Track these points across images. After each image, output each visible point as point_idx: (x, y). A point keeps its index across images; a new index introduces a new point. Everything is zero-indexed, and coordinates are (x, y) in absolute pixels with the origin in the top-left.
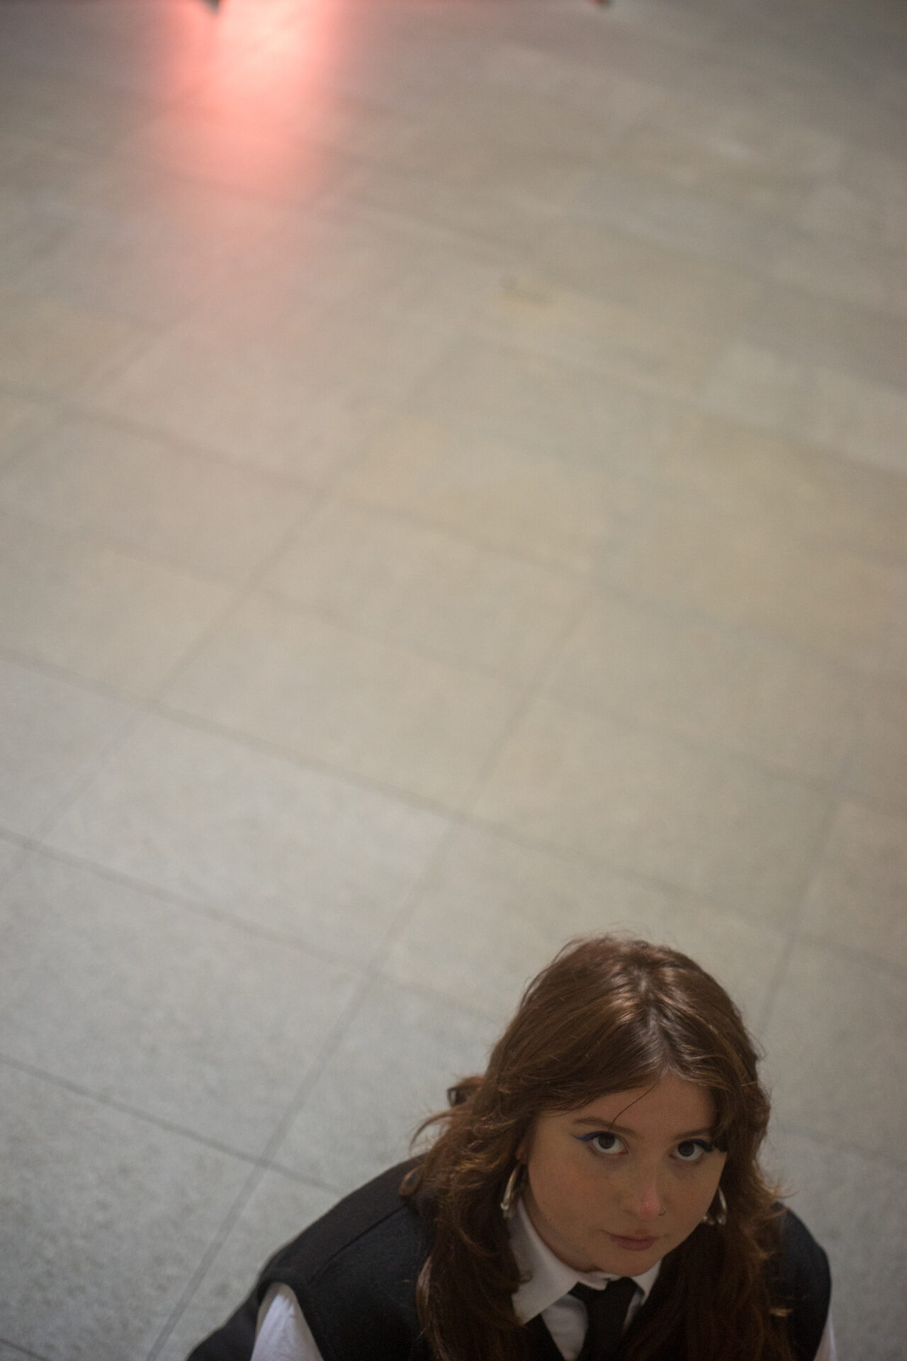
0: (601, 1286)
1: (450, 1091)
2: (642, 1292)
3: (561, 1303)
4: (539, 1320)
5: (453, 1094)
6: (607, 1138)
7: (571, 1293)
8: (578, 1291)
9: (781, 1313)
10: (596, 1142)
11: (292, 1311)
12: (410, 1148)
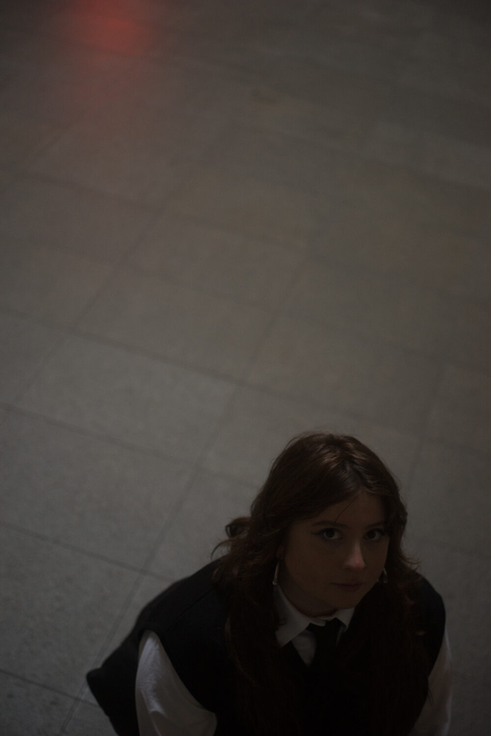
0: (322, 624)
1: (227, 526)
2: (345, 626)
3: (302, 634)
4: (290, 645)
5: (229, 529)
6: (330, 532)
7: (307, 629)
8: (311, 627)
9: (421, 633)
10: (325, 534)
11: (158, 647)
12: (211, 558)
